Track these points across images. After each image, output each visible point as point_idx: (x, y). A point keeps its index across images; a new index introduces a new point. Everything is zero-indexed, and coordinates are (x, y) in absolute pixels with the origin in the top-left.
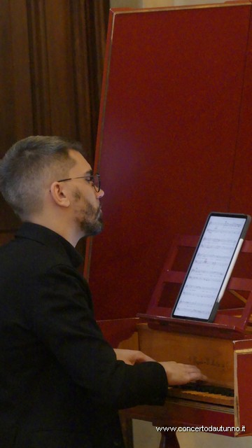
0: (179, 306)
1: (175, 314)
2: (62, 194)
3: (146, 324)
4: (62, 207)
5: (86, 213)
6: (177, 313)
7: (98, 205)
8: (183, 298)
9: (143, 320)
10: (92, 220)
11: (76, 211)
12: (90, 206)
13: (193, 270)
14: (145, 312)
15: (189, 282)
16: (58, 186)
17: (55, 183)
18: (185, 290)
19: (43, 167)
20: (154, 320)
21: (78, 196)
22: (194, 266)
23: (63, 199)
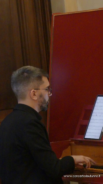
0: (87, 134)
1: (85, 138)
2: (35, 94)
3: (74, 142)
4: (34, 100)
5: (43, 103)
6: (86, 137)
7: (48, 100)
8: (88, 131)
9: (72, 141)
10: (44, 105)
11: (39, 102)
12: (45, 100)
13: (92, 119)
14: (73, 138)
15: (90, 124)
16: (34, 91)
17: (33, 90)
18: (89, 127)
19: (31, 82)
20: (77, 141)
21: (41, 96)
22: (92, 117)
23: (35, 97)
